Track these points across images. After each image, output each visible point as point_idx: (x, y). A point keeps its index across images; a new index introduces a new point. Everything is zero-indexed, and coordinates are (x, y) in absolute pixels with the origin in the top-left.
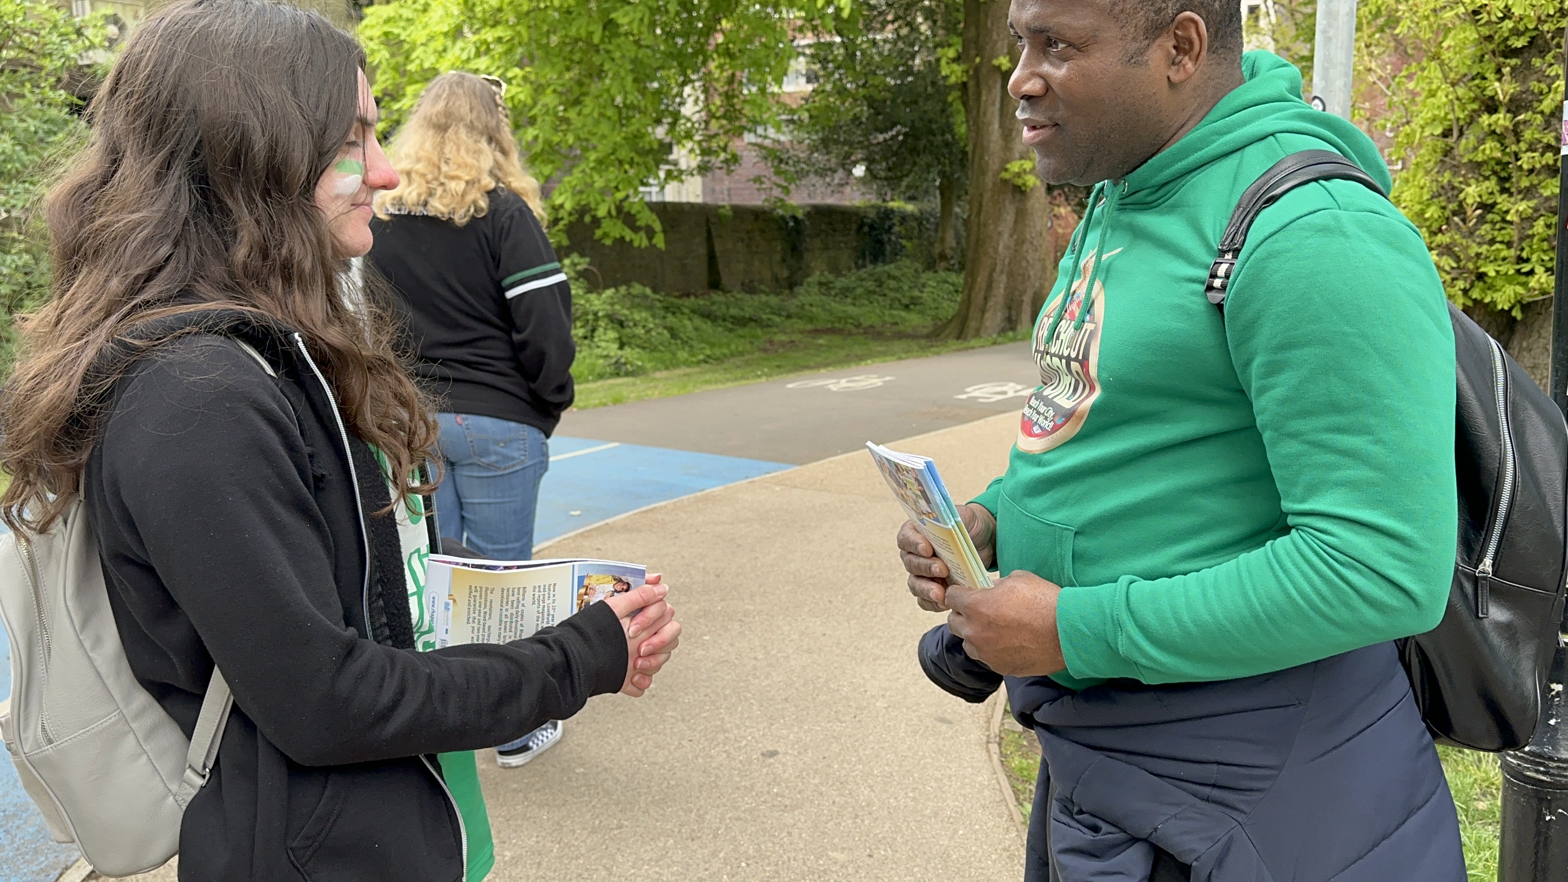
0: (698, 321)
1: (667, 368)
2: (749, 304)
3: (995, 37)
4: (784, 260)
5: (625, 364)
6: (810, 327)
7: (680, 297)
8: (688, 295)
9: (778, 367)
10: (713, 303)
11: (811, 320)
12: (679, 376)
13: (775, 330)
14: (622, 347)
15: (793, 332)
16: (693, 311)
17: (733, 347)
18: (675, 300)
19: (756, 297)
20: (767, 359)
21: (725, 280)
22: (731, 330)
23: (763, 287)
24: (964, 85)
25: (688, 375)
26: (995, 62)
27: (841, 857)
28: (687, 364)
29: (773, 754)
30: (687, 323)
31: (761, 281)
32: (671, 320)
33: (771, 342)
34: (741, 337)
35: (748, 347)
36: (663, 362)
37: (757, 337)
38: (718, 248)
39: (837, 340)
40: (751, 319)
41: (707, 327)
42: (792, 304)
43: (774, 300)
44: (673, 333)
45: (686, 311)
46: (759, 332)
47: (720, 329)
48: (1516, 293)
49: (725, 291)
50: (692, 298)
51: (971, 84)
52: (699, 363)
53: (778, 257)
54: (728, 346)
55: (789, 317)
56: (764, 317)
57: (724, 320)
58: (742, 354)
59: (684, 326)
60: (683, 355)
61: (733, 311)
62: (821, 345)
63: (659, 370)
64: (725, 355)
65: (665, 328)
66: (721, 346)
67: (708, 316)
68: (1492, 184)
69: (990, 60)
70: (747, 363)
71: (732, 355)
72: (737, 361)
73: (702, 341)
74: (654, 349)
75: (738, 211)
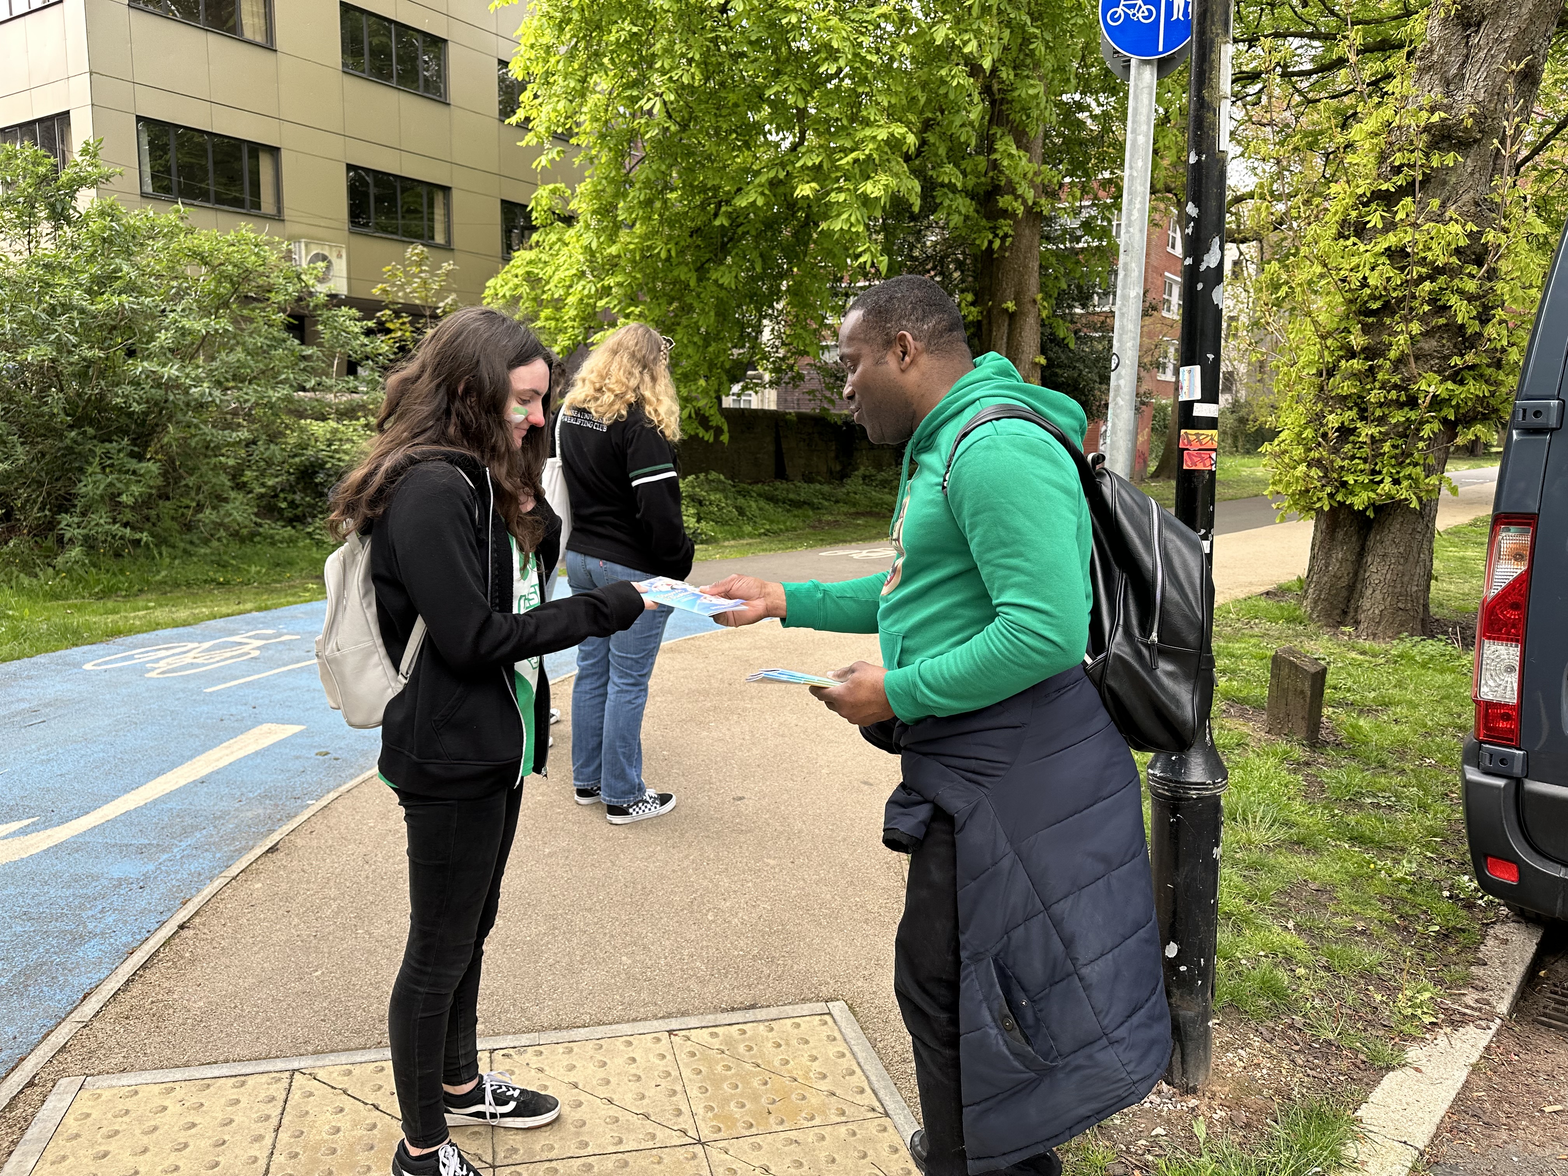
0: (762, 503)
1: (734, 539)
2: (806, 491)
3: (1004, 286)
4: (837, 457)
5: (700, 534)
6: (853, 510)
7: (750, 484)
8: (757, 483)
9: (822, 540)
10: (776, 489)
11: (854, 505)
12: (743, 545)
13: (824, 511)
14: (698, 521)
15: (838, 514)
16: (759, 495)
17: (788, 524)
18: (746, 486)
19: (812, 486)
20: (815, 534)
21: (789, 471)
22: (788, 511)
23: (819, 478)
24: (979, 322)
25: (750, 544)
26: (1004, 306)
27: (772, 862)
28: (751, 536)
29: (741, 799)
30: (753, 504)
31: (818, 473)
32: (741, 501)
33: (820, 521)
34: (795, 516)
35: (801, 524)
36: (732, 534)
37: (809, 517)
38: (784, 446)
39: (872, 521)
40: (805, 503)
41: (769, 507)
42: (841, 492)
43: (826, 488)
44: (741, 511)
45: (754, 495)
46: (811, 513)
47: (780, 510)
48: (1369, 498)
49: (787, 480)
50: (760, 485)
51: (985, 322)
52: (760, 535)
53: (832, 455)
54: (785, 523)
55: (837, 502)
56: (816, 501)
57: (784, 503)
58: (795, 529)
59: (750, 506)
60: (748, 529)
61: (791, 496)
62: (859, 525)
63: (728, 540)
64: (781, 530)
65: (736, 508)
66: (778, 523)
67: (771, 499)
68: (1353, 414)
69: (1000, 305)
70: (798, 537)
71: (787, 530)
72: (790, 535)
73: (765, 519)
74: (726, 523)
75: (801, 417)
